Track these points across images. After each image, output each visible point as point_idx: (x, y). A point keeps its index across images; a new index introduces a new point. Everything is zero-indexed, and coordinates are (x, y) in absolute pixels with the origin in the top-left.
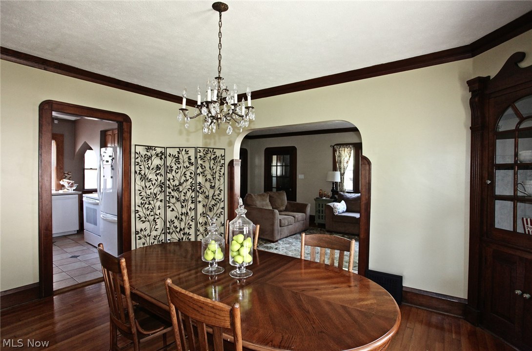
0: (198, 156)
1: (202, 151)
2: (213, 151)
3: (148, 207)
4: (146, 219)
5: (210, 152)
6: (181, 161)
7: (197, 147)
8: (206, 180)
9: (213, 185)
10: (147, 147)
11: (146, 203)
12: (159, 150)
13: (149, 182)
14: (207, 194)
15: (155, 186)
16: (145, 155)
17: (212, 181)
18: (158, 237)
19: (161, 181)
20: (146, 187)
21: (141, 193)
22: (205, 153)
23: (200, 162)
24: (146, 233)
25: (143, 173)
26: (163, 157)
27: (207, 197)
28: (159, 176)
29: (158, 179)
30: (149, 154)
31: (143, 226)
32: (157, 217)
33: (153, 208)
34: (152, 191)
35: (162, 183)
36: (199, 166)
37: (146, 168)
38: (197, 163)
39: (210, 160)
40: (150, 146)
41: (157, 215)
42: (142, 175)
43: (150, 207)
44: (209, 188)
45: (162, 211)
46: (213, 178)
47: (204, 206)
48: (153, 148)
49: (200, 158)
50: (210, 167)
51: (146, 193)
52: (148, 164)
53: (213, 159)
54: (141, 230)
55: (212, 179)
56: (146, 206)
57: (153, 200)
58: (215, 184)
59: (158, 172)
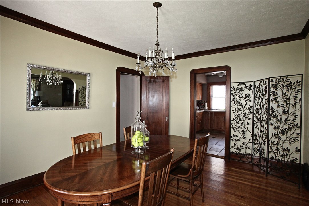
0: (271, 85)
1: (274, 80)
2: (286, 78)
3: (238, 122)
4: (236, 129)
5: (283, 79)
6: (261, 90)
7: (270, 78)
8: (279, 105)
9: (286, 110)
10: (238, 83)
11: (237, 119)
12: (248, 84)
13: (240, 105)
14: (279, 118)
15: (245, 109)
16: (237, 88)
17: (285, 107)
18: (246, 144)
19: (250, 105)
20: (238, 109)
21: (234, 112)
22: (277, 82)
23: (272, 90)
24: (237, 138)
25: (235, 100)
26: (252, 88)
27: (280, 121)
28: (248, 102)
29: (247, 104)
30: (240, 87)
31: (235, 133)
32: (245, 130)
33: (242, 122)
34: (242, 112)
35: (251, 107)
36: (271, 93)
37: (238, 97)
38: (270, 90)
39: (283, 87)
40: (241, 82)
41: (245, 128)
42: (235, 101)
43: (240, 122)
44: (281, 112)
45: (250, 127)
46: (287, 104)
47: (275, 128)
48: (243, 83)
49: (272, 86)
50: (283, 94)
51: (238, 113)
52: (239, 94)
53: (287, 86)
54: (234, 135)
55: (285, 104)
56: (237, 121)
57: (243, 118)
58: (289, 109)
59: (247, 99)
